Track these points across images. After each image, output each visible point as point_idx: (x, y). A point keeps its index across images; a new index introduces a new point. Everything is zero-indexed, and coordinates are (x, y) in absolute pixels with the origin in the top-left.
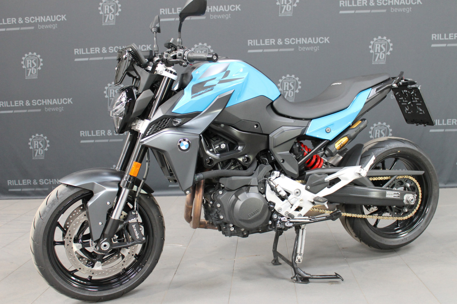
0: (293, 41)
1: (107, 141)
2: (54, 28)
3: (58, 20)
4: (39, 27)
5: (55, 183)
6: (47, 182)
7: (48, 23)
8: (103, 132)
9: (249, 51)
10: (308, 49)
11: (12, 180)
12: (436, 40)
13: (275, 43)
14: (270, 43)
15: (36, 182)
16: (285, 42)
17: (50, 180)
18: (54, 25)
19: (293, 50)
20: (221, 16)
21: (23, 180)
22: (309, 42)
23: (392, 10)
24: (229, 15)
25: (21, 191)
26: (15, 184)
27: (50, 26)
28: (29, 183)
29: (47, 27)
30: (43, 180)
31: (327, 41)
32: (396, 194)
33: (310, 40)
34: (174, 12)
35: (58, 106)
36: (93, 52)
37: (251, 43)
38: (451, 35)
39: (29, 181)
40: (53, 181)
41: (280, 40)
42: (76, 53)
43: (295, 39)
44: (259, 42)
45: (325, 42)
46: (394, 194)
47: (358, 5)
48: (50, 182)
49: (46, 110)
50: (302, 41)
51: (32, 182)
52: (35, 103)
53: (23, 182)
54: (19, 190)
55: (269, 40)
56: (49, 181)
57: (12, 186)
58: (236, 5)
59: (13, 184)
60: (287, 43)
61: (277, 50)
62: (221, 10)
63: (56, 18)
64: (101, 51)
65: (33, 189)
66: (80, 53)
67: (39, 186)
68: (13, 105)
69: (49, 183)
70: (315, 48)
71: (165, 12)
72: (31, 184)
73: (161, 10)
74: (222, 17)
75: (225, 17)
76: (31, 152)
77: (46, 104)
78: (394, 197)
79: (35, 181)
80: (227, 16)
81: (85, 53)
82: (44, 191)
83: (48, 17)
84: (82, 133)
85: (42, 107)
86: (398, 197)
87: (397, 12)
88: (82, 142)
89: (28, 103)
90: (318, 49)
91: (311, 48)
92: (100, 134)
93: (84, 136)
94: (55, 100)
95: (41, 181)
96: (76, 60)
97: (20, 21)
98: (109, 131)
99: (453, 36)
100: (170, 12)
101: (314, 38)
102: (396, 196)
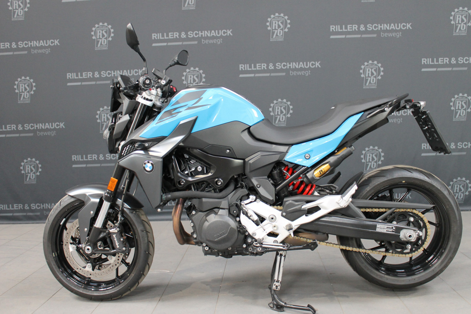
0: (284, 66)
1: (99, 165)
2: (47, 53)
3: (51, 44)
4: (32, 52)
5: (47, 208)
6: (38, 206)
7: (42, 47)
8: (95, 157)
9: (241, 76)
10: (299, 73)
11: (3, 205)
12: (426, 65)
13: (266, 67)
14: (261, 68)
15: (28, 206)
16: (276, 66)
17: (41, 204)
18: (47, 49)
19: (284, 74)
20: (213, 40)
21: (15, 205)
22: (300, 66)
23: (383, 35)
24: (220, 40)
25: (13, 216)
26: (7, 209)
27: (43, 51)
28: (21, 208)
29: (40, 51)
30: (34, 205)
31: (318, 66)
32: (390, 228)
33: (301, 65)
34: (167, 37)
35: (50, 130)
36: (85, 76)
37: (243, 68)
38: (441, 60)
39: (20, 206)
40: (44, 206)
41: (271, 65)
42: (69, 77)
43: (287, 64)
44: (250, 67)
45: (316, 67)
46: (387, 228)
47: (349, 30)
48: (42, 206)
49: (39, 134)
50: (293, 65)
51: (24, 207)
52: (27, 127)
53: (15, 207)
54: (11, 214)
55: (260, 64)
56: (40, 206)
57: (4, 210)
58: (228, 30)
59: (5, 209)
60: (279, 67)
61: (268, 75)
62: (213, 34)
63: (49, 43)
64: (93, 75)
65: (25, 214)
66: (73, 78)
67: (31, 211)
68: (5, 129)
69: (41, 208)
70: (307, 73)
71: (157, 37)
72: (22, 209)
73: (153, 34)
74: (213, 42)
75: (217, 42)
76: (23, 177)
77: (38, 128)
78: (386, 231)
79: (26, 205)
80: (219, 41)
81: (77, 78)
82: (36, 216)
83: (41, 41)
84: (74, 158)
85: (35, 131)
86: (392, 231)
87: (387, 36)
88: (74, 166)
89: (20, 128)
90: (310, 74)
91: (303, 73)
92: (92, 158)
93: (76, 160)
94: (47, 124)
95: (33, 205)
96: (69, 84)
97: (14, 45)
98: (101, 156)
99: (442, 61)
100: (162, 37)
101: (305, 63)
102: (389, 230)
